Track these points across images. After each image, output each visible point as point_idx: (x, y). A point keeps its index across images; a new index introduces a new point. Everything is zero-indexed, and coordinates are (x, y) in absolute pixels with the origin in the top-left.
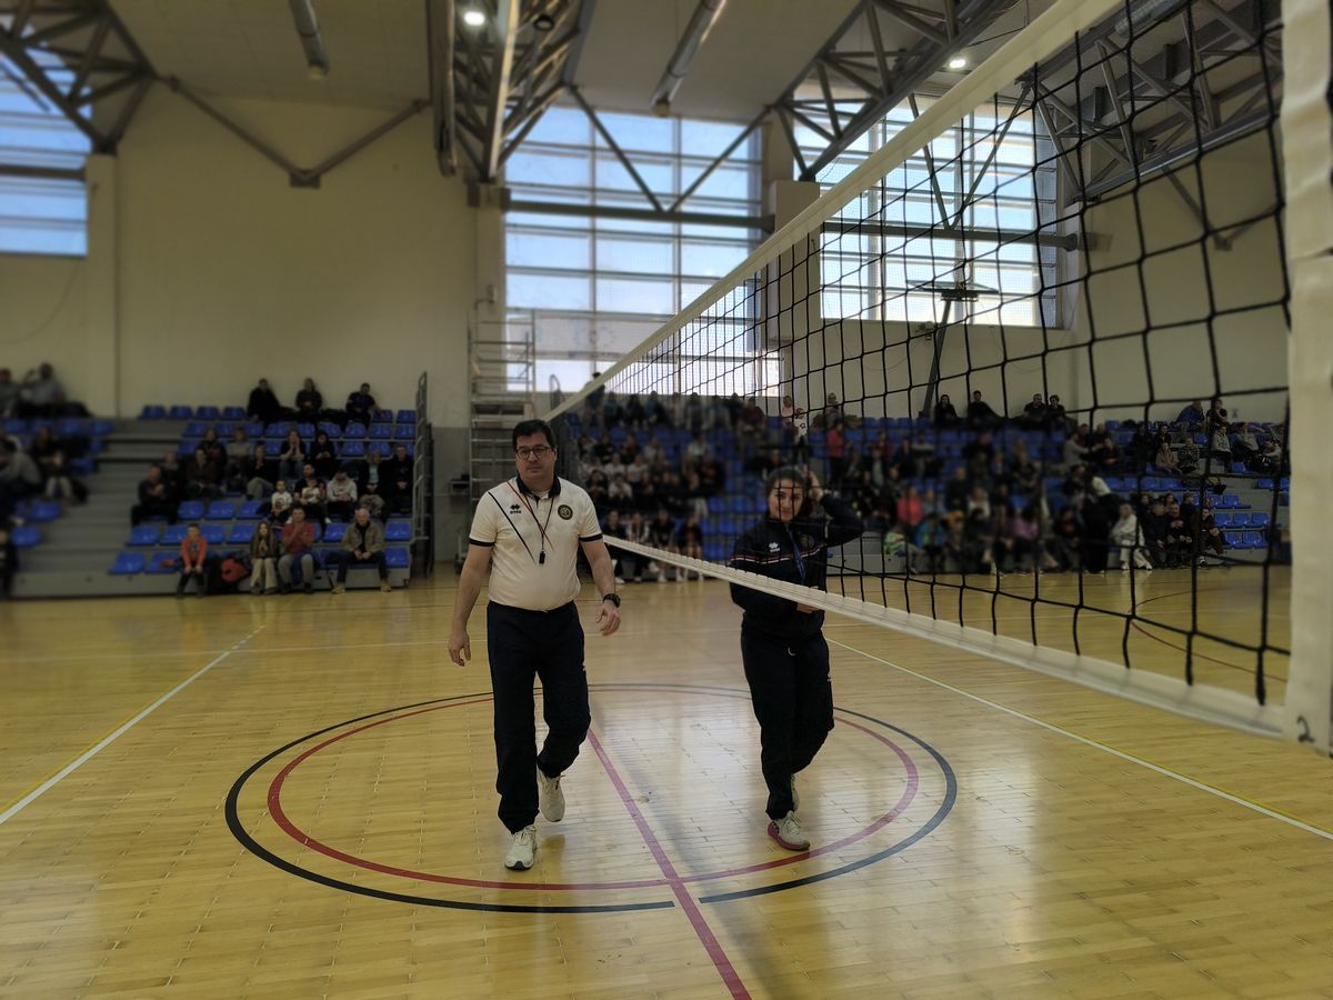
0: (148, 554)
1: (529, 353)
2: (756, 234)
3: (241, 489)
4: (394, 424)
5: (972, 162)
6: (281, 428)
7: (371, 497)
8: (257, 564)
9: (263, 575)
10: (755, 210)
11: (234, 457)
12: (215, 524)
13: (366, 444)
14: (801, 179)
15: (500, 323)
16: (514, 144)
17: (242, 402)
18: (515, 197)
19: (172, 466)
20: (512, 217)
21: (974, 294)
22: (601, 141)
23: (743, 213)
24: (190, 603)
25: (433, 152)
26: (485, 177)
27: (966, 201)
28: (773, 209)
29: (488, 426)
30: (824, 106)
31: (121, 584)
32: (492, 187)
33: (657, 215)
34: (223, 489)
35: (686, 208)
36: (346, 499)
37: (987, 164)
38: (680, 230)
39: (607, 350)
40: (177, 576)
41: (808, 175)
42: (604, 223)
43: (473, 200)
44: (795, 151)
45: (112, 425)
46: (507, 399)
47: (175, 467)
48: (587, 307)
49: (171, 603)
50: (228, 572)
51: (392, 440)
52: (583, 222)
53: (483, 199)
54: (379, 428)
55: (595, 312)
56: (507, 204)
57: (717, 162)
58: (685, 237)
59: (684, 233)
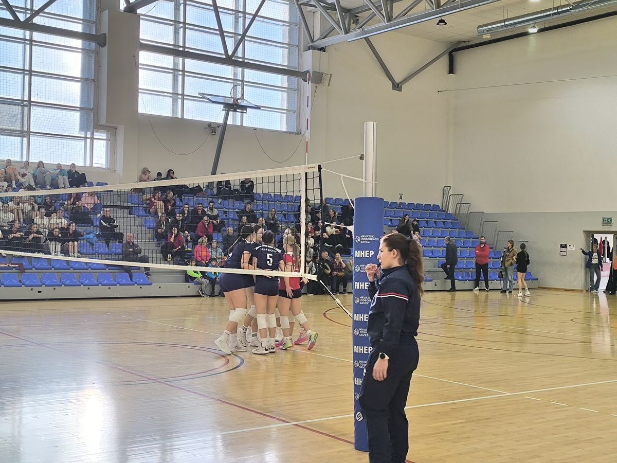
2: (90, 45)
5: (244, 12)
10: (89, 28)
14: (126, 10)
21: (244, 108)
23: (78, 28)
27: (241, 40)
28: (105, 30)
33: (15, 23)
35: (37, 20)
37: (255, 15)
38: (31, 36)
41: (132, 9)
58: (35, 41)
59: (34, 39)
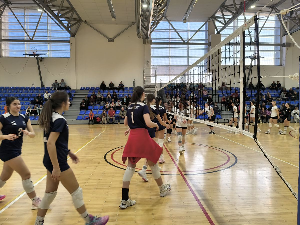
0: (83, 116)
1: (156, 75)
2: (206, 47)
3: (100, 104)
4: (129, 90)
6: (107, 91)
7: (124, 105)
8: (103, 118)
9: (104, 121)
10: (206, 41)
11: (98, 97)
12: (95, 110)
13: (123, 94)
14: (217, 34)
15: (150, 69)
16: (153, 30)
17: (99, 86)
18: (153, 41)
19: (86, 99)
20: (152, 46)
22: (172, 28)
23: (204, 42)
24: (91, 126)
25: (137, 33)
26: (147, 38)
28: (210, 41)
29: (147, 91)
30: (222, 17)
31: (79, 122)
32: (148, 40)
33: (184, 44)
34: (96, 103)
35: (190, 42)
36: (120, 106)
37: (262, 28)
39: (173, 74)
40: (89, 120)
41: (219, 33)
42: (172, 46)
43: (145, 43)
44: (216, 27)
45: (75, 91)
46: (151, 85)
47: (87, 99)
48: (169, 65)
49: (88, 125)
50: (98, 120)
51: (128, 94)
52: (168, 46)
53: (147, 43)
54: (126, 91)
55: (170, 65)
56: (151, 43)
57: (198, 31)
58: (190, 48)
59: (190, 47)
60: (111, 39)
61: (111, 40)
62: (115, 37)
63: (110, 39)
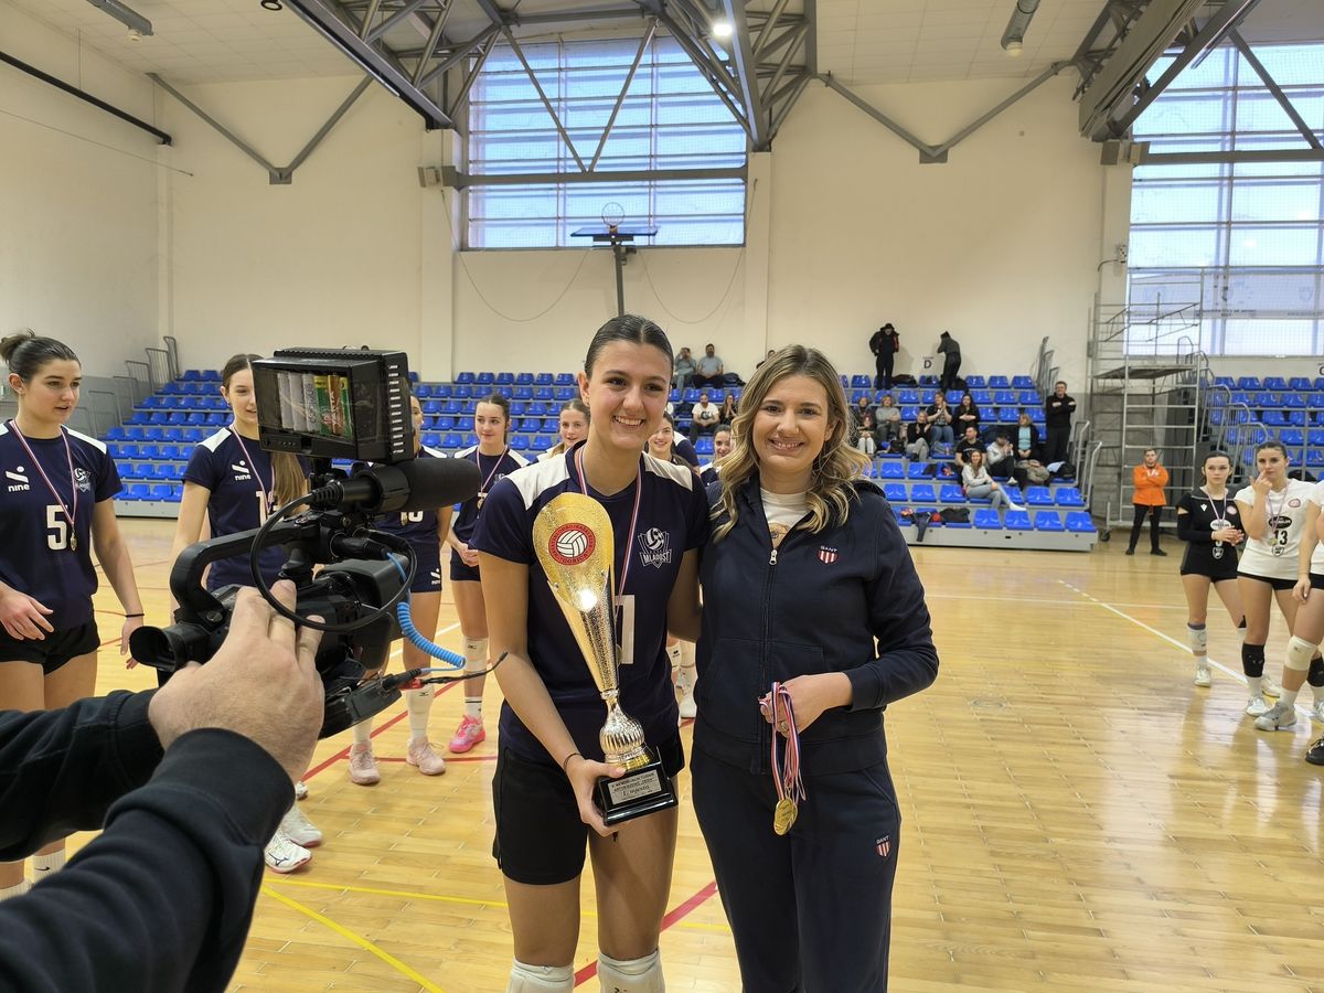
22: (1251, 78)
32: (1127, 142)
42: (1242, 168)
43: (1109, 158)
55: (1228, 267)
56: (1141, 158)
60: (934, 148)
61: (933, 155)
62: (956, 140)
63: (930, 152)
